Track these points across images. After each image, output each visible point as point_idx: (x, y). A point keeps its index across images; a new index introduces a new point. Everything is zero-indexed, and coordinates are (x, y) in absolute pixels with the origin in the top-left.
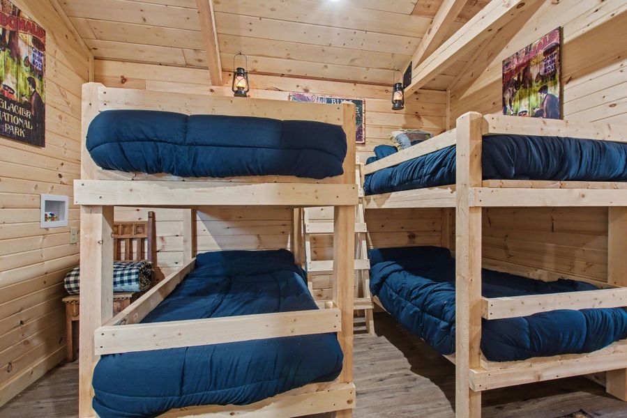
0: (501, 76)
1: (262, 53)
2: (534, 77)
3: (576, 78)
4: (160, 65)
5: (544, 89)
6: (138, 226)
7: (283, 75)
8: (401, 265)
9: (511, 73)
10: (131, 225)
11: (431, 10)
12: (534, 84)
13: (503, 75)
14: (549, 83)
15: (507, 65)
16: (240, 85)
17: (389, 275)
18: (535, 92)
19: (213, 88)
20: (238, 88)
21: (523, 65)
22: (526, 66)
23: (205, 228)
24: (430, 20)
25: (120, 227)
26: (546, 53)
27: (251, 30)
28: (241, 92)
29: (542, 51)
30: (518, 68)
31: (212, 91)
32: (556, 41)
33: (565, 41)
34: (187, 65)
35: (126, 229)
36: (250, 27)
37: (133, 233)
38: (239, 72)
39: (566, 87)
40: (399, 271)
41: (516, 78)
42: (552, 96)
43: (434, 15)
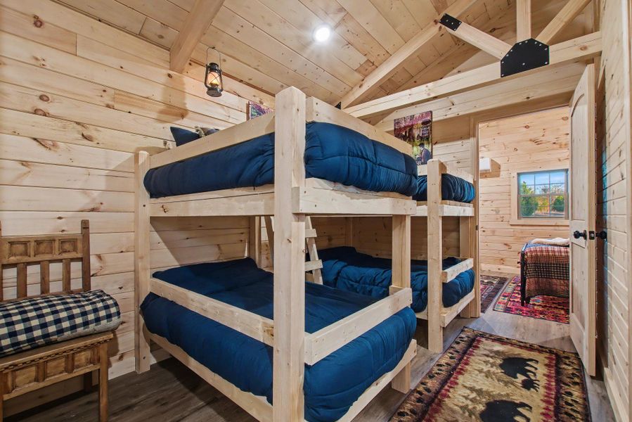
0: (393, 129)
1: (234, 56)
2: (416, 136)
3: (439, 143)
4: (100, 21)
5: (422, 145)
6: (63, 242)
7: (241, 81)
8: (345, 262)
9: (401, 129)
10: (51, 240)
11: (366, 73)
12: (416, 140)
13: (395, 129)
14: (425, 142)
15: (398, 123)
16: (215, 82)
17: (341, 270)
18: (416, 145)
19: (171, 72)
20: (211, 84)
21: (408, 126)
22: (411, 128)
23: (161, 240)
24: (362, 78)
25: (33, 244)
26: (423, 123)
27: (238, 32)
28: (216, 89)
29: (420, 122)
30: (405, 127)
31: (169, 76)
32: (429, 118)
33: (434, 120)
34: (140, 35)
35: (42, 247)
36: (240, 28)
37: (57, 252)
38: (212, 68)
39: (434, 146)
40: (345, 266)
41: (404, 133)
42: (427, 151)
43: (366, 76)
